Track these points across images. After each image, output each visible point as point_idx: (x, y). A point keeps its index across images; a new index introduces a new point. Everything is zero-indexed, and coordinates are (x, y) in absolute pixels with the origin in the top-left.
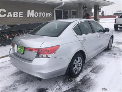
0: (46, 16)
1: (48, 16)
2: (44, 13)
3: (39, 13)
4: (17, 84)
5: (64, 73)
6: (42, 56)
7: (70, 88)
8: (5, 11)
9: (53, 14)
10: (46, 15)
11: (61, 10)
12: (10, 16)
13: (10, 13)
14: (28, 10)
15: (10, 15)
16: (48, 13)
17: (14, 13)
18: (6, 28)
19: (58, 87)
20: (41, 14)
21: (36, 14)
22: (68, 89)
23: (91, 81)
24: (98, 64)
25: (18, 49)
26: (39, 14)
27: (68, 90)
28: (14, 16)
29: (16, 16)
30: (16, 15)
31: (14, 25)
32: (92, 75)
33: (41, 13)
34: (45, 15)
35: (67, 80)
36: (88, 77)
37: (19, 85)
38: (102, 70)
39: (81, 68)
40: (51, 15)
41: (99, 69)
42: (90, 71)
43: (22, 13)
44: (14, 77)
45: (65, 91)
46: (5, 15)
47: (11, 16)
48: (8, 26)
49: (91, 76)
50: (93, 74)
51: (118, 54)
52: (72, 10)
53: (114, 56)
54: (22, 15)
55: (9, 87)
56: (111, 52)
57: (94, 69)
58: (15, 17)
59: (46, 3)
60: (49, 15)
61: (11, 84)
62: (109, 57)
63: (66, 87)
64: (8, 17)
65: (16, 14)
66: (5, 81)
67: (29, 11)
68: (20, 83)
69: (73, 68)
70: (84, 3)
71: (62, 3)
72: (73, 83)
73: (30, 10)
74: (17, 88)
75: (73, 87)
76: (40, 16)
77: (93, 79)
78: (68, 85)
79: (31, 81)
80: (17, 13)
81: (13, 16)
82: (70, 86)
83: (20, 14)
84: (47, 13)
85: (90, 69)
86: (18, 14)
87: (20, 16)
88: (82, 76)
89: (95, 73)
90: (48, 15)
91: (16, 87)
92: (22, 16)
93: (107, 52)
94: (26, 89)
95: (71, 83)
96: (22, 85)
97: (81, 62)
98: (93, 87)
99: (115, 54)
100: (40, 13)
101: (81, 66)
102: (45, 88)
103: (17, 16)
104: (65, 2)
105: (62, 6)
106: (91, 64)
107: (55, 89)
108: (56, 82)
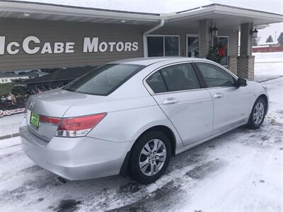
0: (126, 50)
1: (130, 50)
2: (122, 44)
3: (110, 43)
4: (28, 187)
5: (118, 172)
6: (68, 134)
7: (126, 204)
8: (37, 40)
9: (141, 46)
10: (126, 47)
11: (161, 36)
12: (46, 51)
13: (47, 45)
14: (85, 39)
15: (47, 49)
16: (130, 44)
17: (56, 44)
18: (38, 75)
19: (103, 200)
20: (115, 46)
21: (103, 45)
22: (122, 205)
23: (179, 194)
24: (213, 159)
25: (32, 118)
26: (109, 46)
27: (122, 208)
28: (56, 51)
29: (59, 50)
30: (59, 48)
31: (55, 70)
32: (188, 181)
33: (115, 43)
34: (122, 47)
35: (129, 188)
36: (176, 184)
37: (32, 189)
38: (215, 173)
39: (163, 164)
40: (137, 47)
41: (209, 170)
42: (187, 174)
43: (73, 44)
44: (28, 174)
45: (114, 210)
46: (37, 49)
47: (50, 52)
48: (43, 70)
49: (183, 185)
50: (190, 179)
51: (272, 140)
52: (188, 36)
53: (260, 142)
54: (72, 47)
55: (11, 192)
56: (258, 134)
57: (198, 169)
58: (58, 52)
59: (124, 21)
60: (132, 47)
61: (18, 187)
62: (247, 144)
63: (119, 201)
64: (43, 52)
65: (59, 46)
66: (9, 180)
67: (87, 40)
68: (34, 186)
69: (141, 163)
70: (212, 20)
71: (160, 20)
72: (138, 194)
73: (89, 39)
74: (24, 195)
75: (133, 204)
76: (111, 50)
77: (185, 191)
78: (126, 197)
79: (56, 185)
80: (62, 44)
81: (53, 50)
82: (128, 200)
83: (68, 47)
84: (126, 44)
85: (189, 168)
86: (64, 47)
87: (67, 51)
88: (163, 181)
89: (197, 178)
90: (129, 47)
91: (23, 193)
92: (72, 51)
93: (249, 132)
94: (41, 200)
95: (134, 194)
96: (37, 190)
97: (164, 151)
98: (178, 206)
99: (264, 139)
100: (112, 44)
101: (164, 159)
102: (77, 201)
103: (62, 50)
104: (167, 19)
105: (161, 28)
106: (196, 159)
107: (95, 204)
108: (105, 189)
